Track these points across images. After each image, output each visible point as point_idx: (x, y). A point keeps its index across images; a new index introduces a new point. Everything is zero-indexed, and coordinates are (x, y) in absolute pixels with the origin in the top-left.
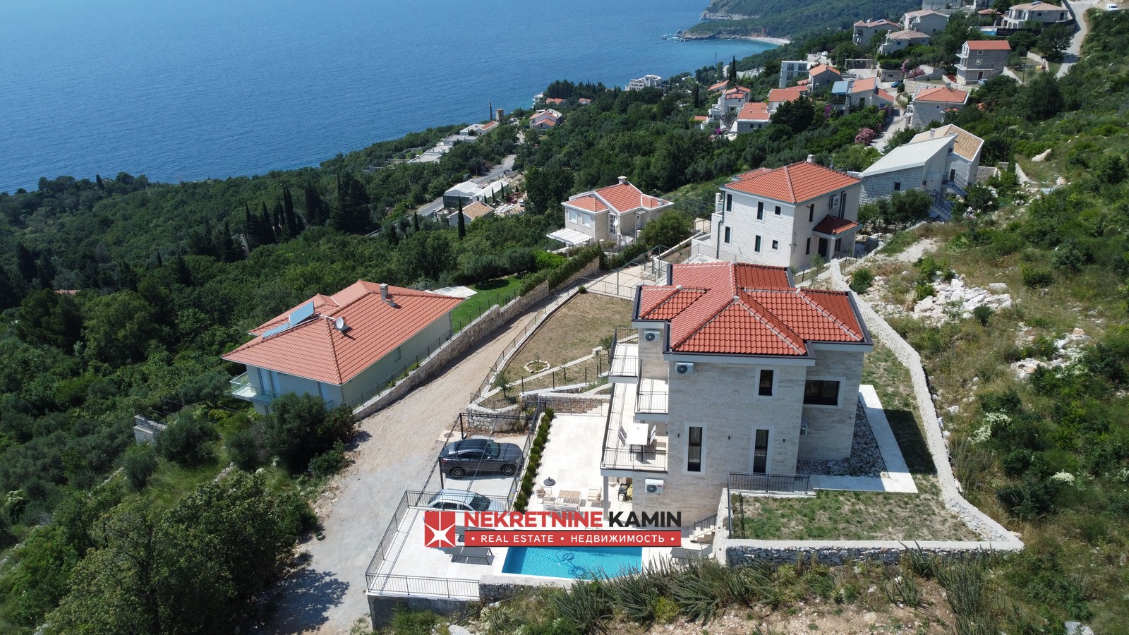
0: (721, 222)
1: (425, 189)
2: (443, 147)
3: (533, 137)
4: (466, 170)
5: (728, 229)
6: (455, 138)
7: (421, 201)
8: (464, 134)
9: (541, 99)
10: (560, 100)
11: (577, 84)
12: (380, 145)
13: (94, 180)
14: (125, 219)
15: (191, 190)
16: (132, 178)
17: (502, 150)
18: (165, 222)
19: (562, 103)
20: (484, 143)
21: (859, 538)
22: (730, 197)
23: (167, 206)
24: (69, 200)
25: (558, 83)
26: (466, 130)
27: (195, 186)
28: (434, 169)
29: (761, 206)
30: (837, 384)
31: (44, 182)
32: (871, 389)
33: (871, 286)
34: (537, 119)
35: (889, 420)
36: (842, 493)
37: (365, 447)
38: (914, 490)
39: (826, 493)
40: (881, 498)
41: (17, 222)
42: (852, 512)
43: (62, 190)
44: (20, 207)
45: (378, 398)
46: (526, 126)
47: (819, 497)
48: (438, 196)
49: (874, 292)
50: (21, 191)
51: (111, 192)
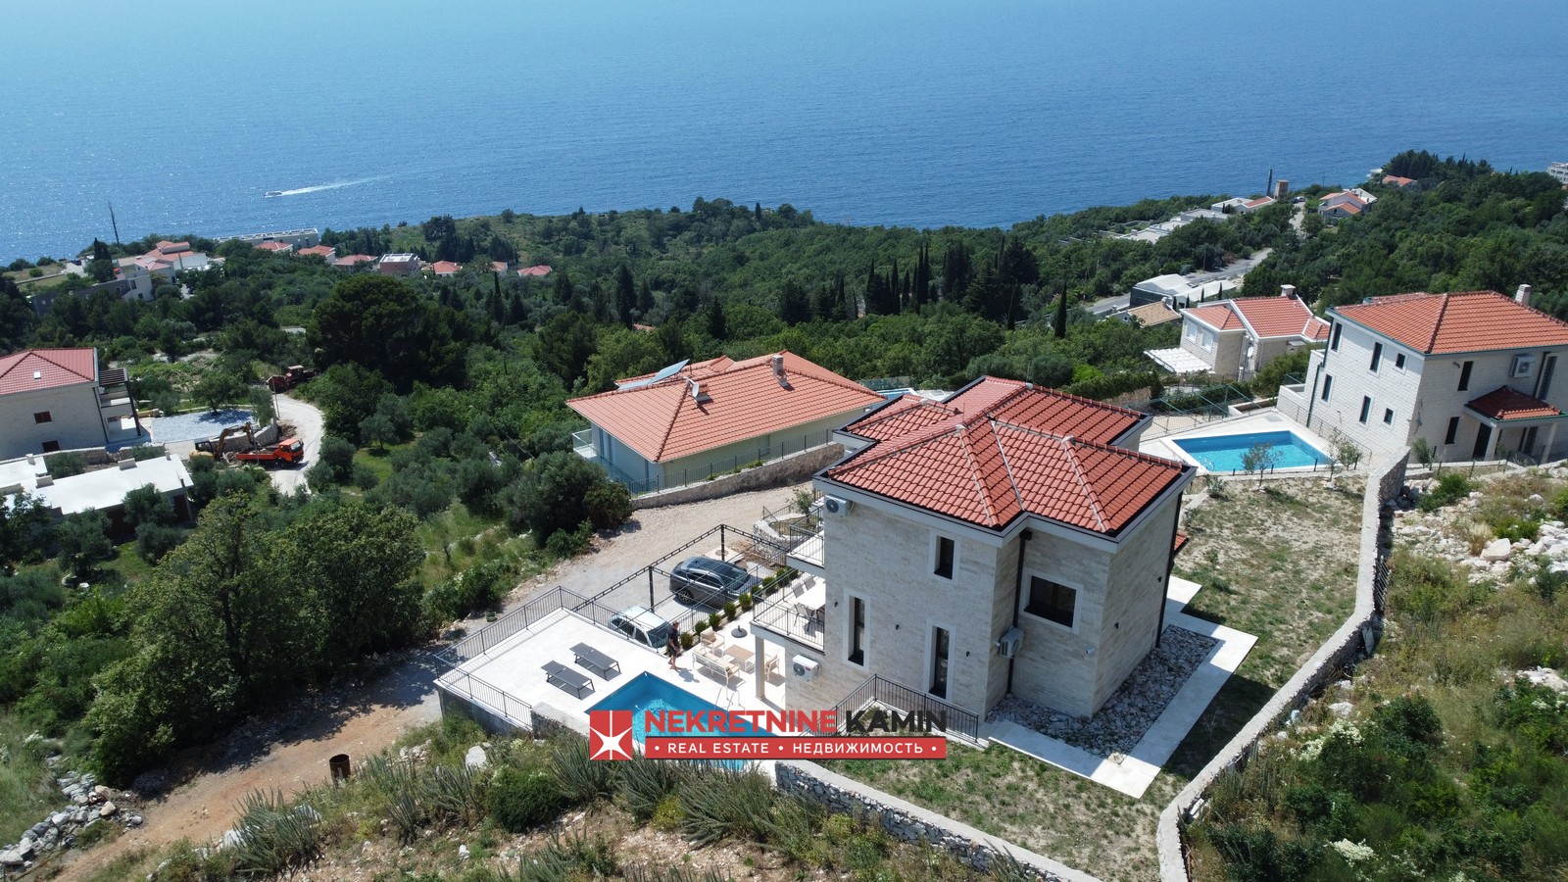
0: (1322, 365)
1: (1116, 276)
2: (1176, 222)
3: (1313, 226)
4: (1189, 260)
5: (1328, 379)
6: (1198, 213)
7: (1104, 291)
8: (1216, 209)
9: (1378, 175)
10: (1407, 181)
11: (1443, 158)
12: (1098, 211)
13: (752, 208)
14: (762, 258)
15: (846, 236)
16: (795, 211)
17: (1259, 239)
18: (799, 269)
19: (1409, 186)
20: (1235, 225)
22: (1339, 327)
23: (810, 250)
24: (718, 227)
25: (1411, 153)
26: (1220, 205)
27: (851, 231)
28: (1145, 252)
29: (1378, 348)
30: (1072, 593)
31: (699, 203)
32: (1250, 640)
33: (1452, 502)
34: (1333, 201)
35: (1223, 690)
36: (1023, 759)
37: (623, 539)
38: (1137, 792)
39: (1003, 750)
40: (1073, 784)
41: (659, 244)
42: (1009, 787)
43: (715, 215)
44: (668, 228)
45: (682, 488)
46: (1311, 210)
47: (988, 752)
48: (1129, 288)
49: (1448, 513)
50: (675, 210)
51: (765, 226)
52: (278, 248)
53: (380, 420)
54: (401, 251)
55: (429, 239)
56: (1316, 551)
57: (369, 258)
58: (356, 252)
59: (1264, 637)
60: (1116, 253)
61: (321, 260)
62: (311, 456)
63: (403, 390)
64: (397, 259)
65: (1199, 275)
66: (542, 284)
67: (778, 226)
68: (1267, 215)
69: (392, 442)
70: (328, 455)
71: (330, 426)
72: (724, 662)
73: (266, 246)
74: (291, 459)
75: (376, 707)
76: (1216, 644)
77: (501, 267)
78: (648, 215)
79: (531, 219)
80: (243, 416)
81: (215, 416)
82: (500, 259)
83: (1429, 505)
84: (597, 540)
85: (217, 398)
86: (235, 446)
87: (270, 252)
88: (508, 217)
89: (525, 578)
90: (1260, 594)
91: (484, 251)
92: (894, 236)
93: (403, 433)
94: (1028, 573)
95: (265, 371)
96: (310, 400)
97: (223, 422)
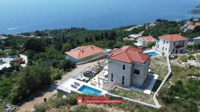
1: (126, 35)
2: (132, 28)
3: (149, 28)
4: (134, 33)
5: (158, 45)
6: (135, 27)
9: (155, 22)
10: (158, 22)
11: (162, 20)
13: (78, 28)
14: (80, 34)
15: (91, 31)
16: (84, 28)
17: (142, 30)
20: (139, 28)
21: (132, 99)
22: (159, 39)
24: (74, 31)
26: (137, 26)
28: (129, 32)
29: (164, 41)
30: (139, 71)
31: (71, 28)
32: (158, 75)
33: (176, 58)
34: (151, 25)
35: (156, 81)
36: (135, 91)
37: (75, 69)
38: (149, 94)
39: (132, 90)
40: (142, 93)
41: (67, 33)
42: (134, 94)
43: (74, 29)
44: (68, 31)
45: (82, 62)
46: (148, 26)
47: (131, 90)
48: (128, 36)
49: (176, 60)
50: (68, 29)
51: (80, 30)
52: (15, 35)
53: (35, 57)
54: (32, 35)
55: (36, 33)
56: (163, 65)
57: (28, 36)
58: (26, 35)
59: (159, 75)
60: (126, 32)
61: (22, 37)
62: (26, 62)
63: (37, 53)
64: (32, 36)
65: (136, 34)
66: (52, 39)
67: (82, 30)
68: (143, 27)
69: (37, 60)
70: (28, 62)
71: (28, 58)
72: (94, 83)
73: (14, 35)
74: (24, 63)
75: (48, 92)
76: (154, 76)
77: (46, 37)
78: (65, 29)
79: (49, 30)
80: (16, 57)
81: (12, 57)
82: (46, 36)
83: (174, 59)
84: (72, 69)
85: (12, 55)
86: (16, 61)
87: (14, 36)
88: (46, 30)
89: (64, 75)
90: (158, 70)
91: (43, 35)
92: (97, 31)
93: (38, 59)
94: (134, 69)
95: (18, 51)
96: (24, 55)
97: (13, 58)
